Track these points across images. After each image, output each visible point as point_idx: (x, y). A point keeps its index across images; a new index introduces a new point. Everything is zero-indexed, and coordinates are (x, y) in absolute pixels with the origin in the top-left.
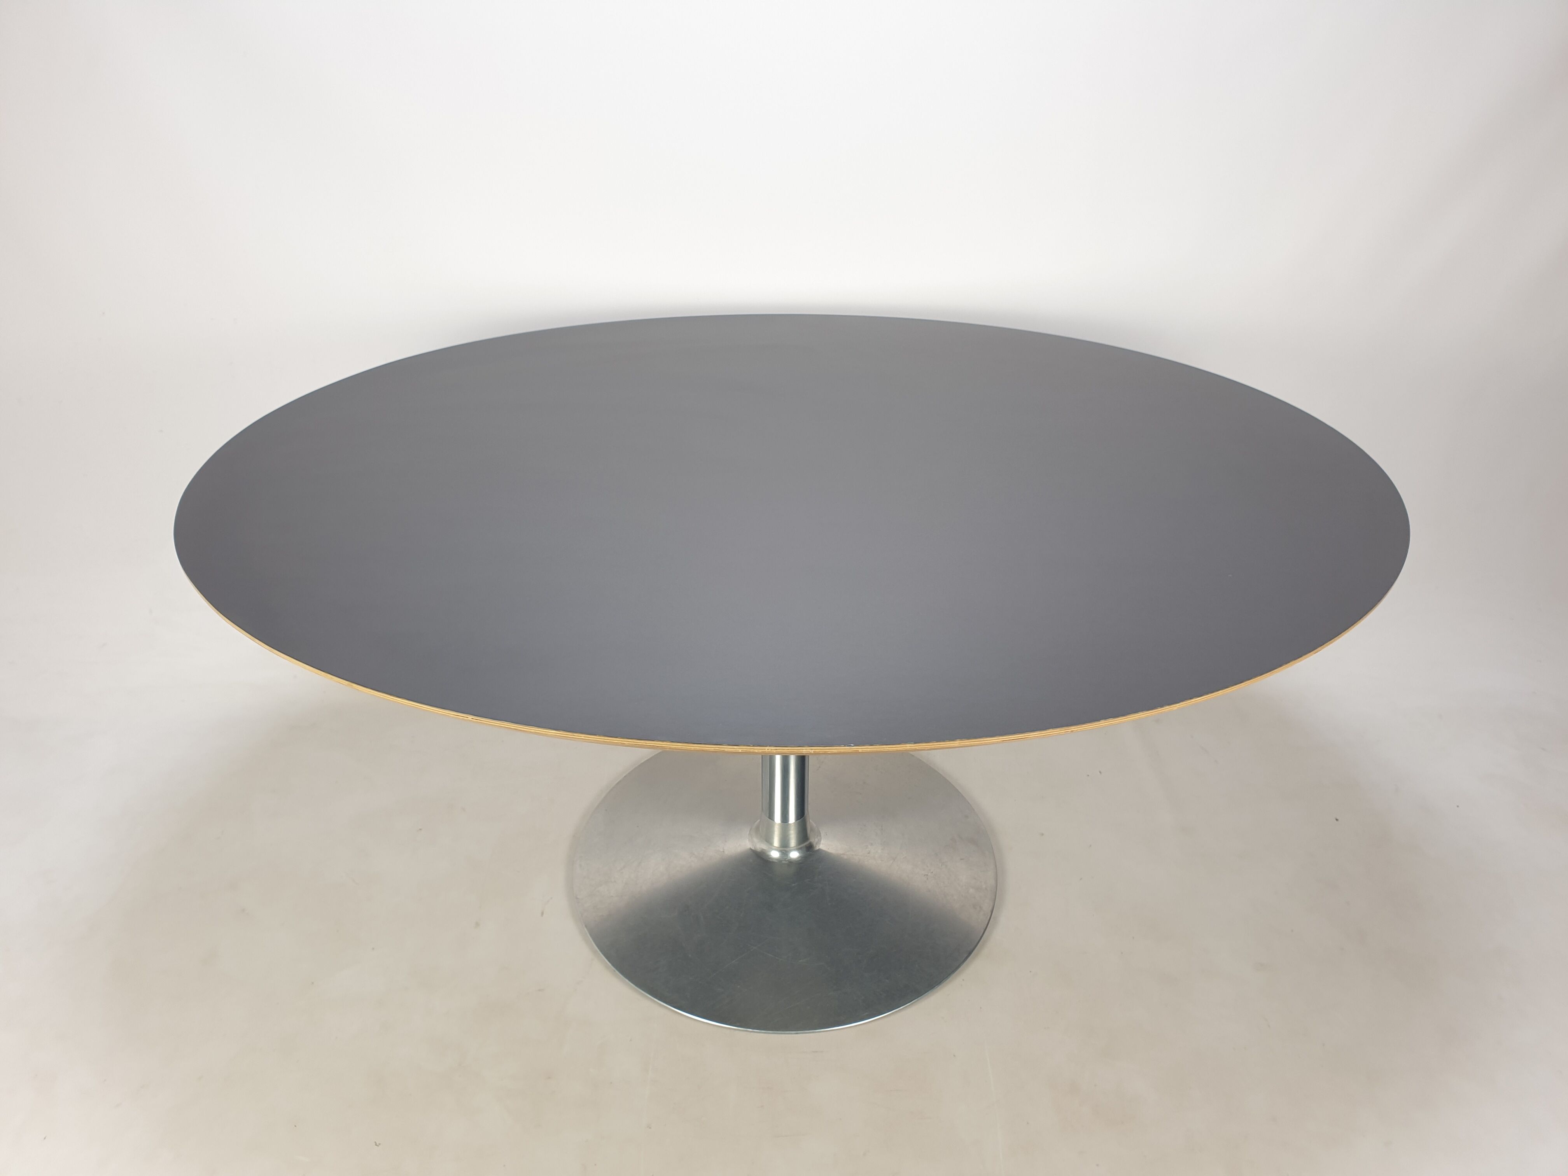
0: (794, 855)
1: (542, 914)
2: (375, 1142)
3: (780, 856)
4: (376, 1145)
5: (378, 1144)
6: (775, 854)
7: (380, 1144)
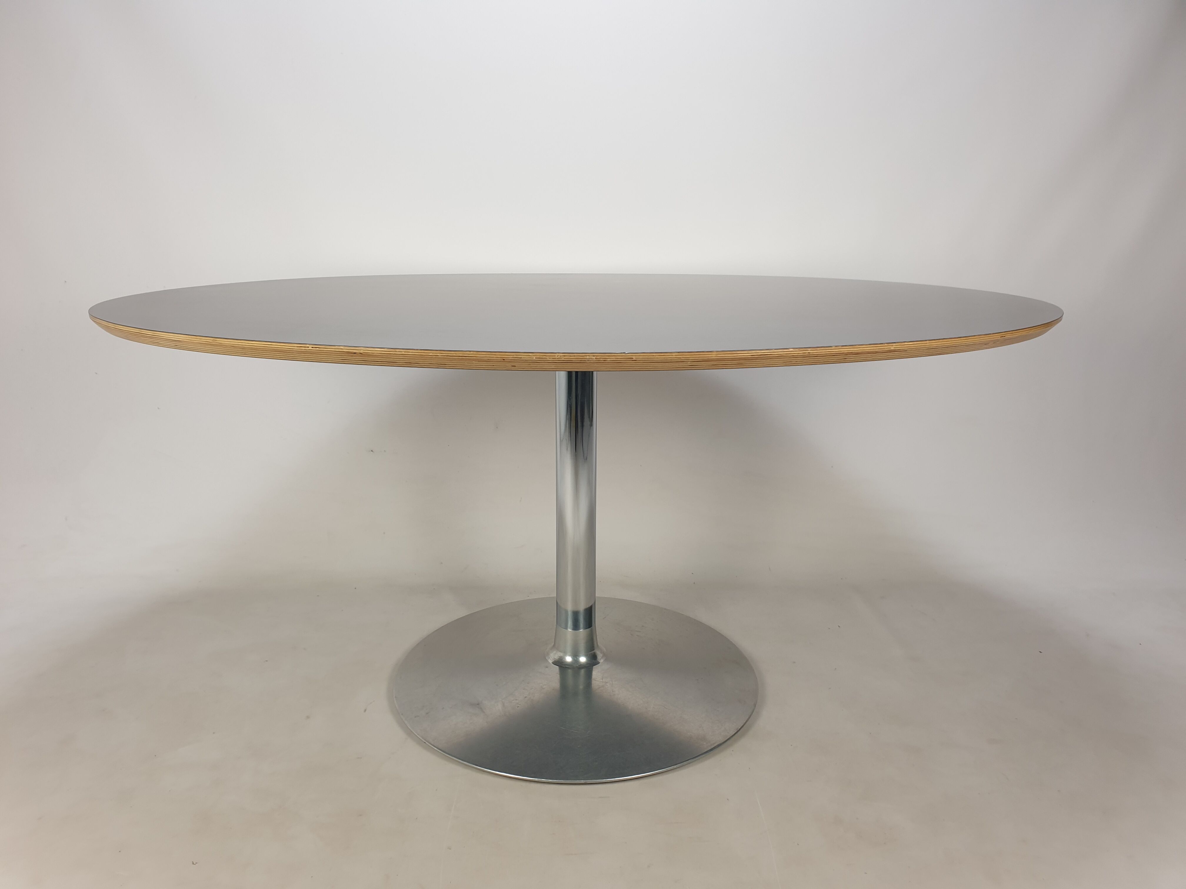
0: (583, 659)
1: (365, 711)
2: (193, 862)
3: (572, 662)
4: (193, 864)
5: (194, 863)
6: (569, 659)
7: (196, 863)
